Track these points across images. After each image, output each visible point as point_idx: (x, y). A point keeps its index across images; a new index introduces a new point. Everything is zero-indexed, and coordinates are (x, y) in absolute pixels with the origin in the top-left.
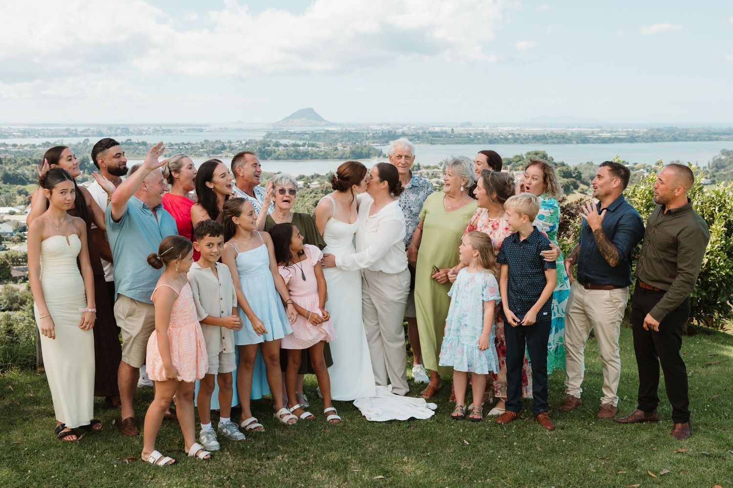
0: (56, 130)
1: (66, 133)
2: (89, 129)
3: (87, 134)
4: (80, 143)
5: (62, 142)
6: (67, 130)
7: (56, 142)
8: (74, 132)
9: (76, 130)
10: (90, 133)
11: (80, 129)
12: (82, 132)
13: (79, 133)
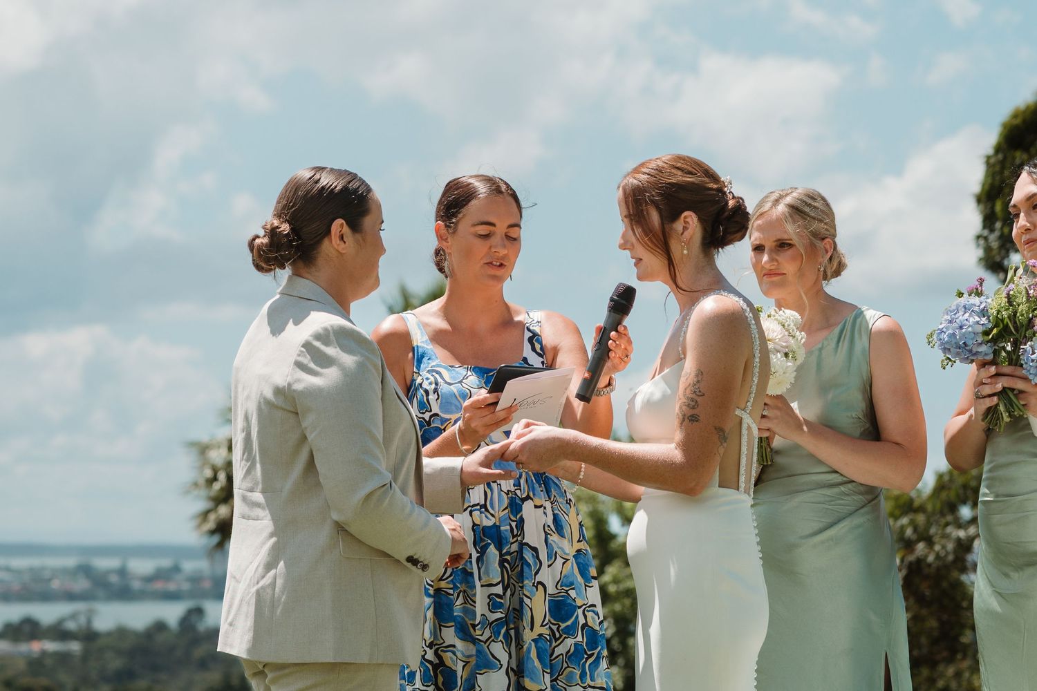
0: (31, 570)
1: (81, 584)
2: (176, 569)
3: (172, 587)
4: (160, 626)
5: (89, 621)
6: (85, 570)
7: (61, 622)
8: (114, 579)
9: (122, 572)
10: (186, 586)
11: (141, 567)
12: (149, 579)
13: (136, 585)
